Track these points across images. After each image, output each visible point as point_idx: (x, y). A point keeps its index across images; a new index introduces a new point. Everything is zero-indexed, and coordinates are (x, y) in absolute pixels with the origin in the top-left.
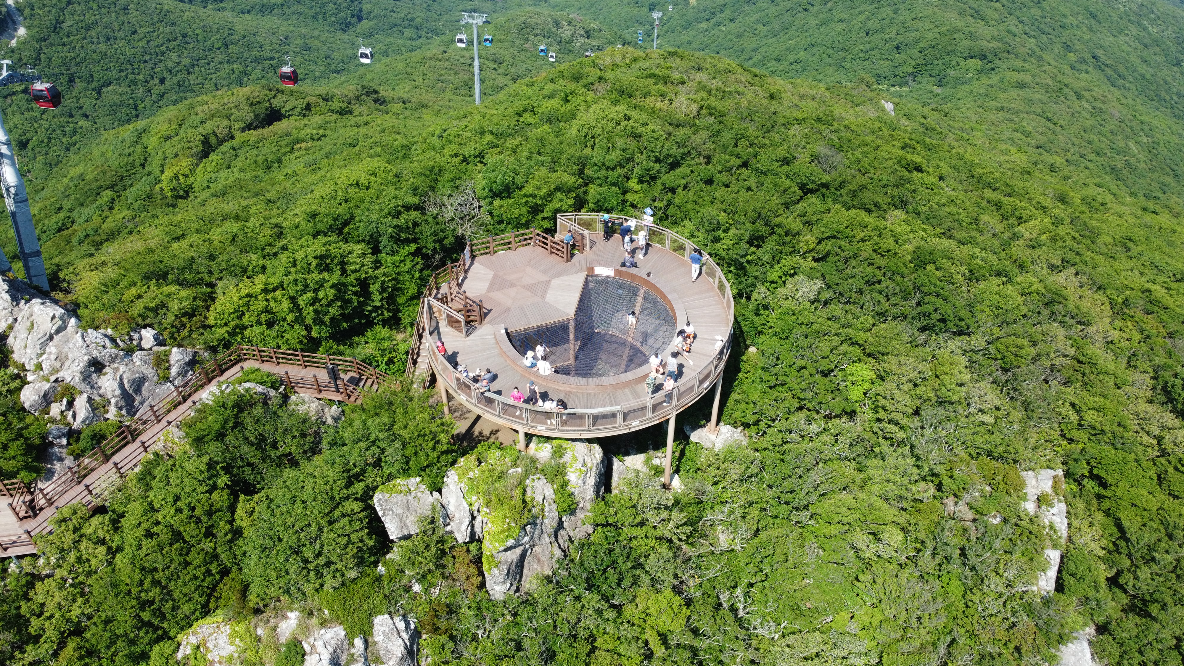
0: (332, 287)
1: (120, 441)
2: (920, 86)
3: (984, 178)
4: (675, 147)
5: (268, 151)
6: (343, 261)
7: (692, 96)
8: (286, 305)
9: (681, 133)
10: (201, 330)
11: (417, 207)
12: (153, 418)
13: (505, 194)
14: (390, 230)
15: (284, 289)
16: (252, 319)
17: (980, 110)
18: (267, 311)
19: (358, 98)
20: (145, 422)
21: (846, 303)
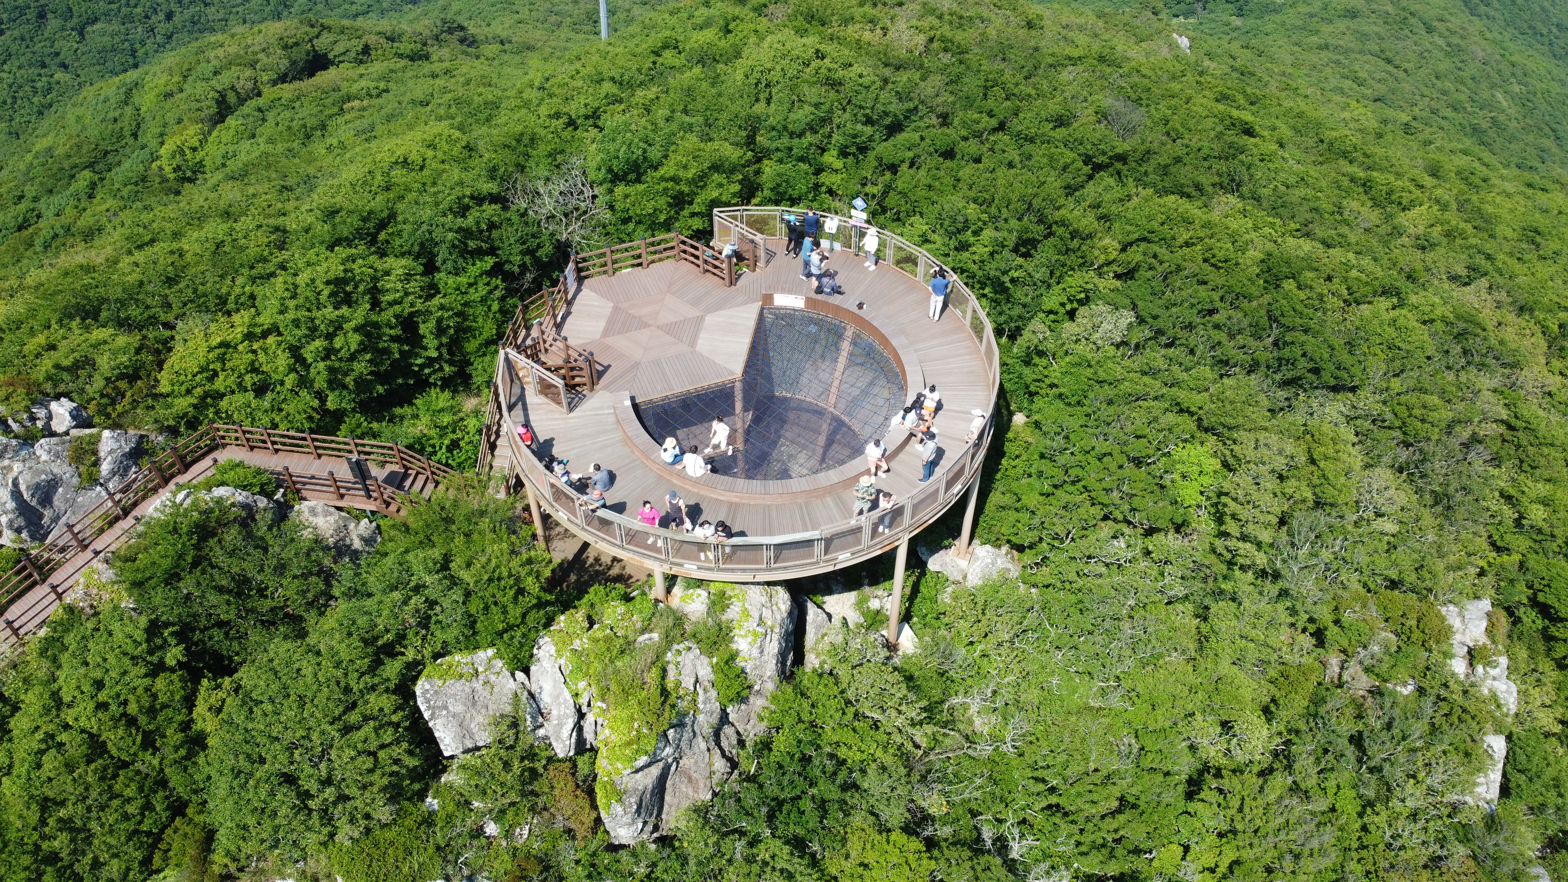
0: (356, 330)
1: (20, 582)
2: (1212, 16)
3: (1336, 145)
4: (895, 100)
5: (307, 113)
6: (375, 287)
7: (914, 22)
8: (283, 360)
9: (903, 77)
10: (150, 402)
11: (494, 199)
12: (74, 543)
13: (633, 176)
14: (450, 236)
15: (280, 334)
16: (229, 382)
17: (1296, 48)
18: (254, 369)
19: (437, 38)
20: (63, 550)
21: (1168, 346)
